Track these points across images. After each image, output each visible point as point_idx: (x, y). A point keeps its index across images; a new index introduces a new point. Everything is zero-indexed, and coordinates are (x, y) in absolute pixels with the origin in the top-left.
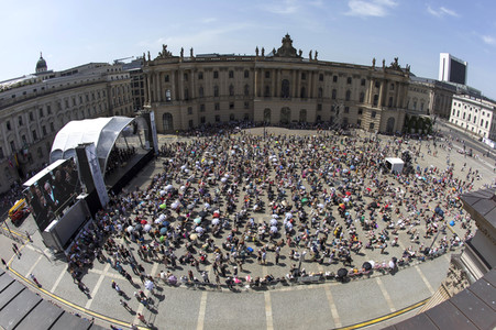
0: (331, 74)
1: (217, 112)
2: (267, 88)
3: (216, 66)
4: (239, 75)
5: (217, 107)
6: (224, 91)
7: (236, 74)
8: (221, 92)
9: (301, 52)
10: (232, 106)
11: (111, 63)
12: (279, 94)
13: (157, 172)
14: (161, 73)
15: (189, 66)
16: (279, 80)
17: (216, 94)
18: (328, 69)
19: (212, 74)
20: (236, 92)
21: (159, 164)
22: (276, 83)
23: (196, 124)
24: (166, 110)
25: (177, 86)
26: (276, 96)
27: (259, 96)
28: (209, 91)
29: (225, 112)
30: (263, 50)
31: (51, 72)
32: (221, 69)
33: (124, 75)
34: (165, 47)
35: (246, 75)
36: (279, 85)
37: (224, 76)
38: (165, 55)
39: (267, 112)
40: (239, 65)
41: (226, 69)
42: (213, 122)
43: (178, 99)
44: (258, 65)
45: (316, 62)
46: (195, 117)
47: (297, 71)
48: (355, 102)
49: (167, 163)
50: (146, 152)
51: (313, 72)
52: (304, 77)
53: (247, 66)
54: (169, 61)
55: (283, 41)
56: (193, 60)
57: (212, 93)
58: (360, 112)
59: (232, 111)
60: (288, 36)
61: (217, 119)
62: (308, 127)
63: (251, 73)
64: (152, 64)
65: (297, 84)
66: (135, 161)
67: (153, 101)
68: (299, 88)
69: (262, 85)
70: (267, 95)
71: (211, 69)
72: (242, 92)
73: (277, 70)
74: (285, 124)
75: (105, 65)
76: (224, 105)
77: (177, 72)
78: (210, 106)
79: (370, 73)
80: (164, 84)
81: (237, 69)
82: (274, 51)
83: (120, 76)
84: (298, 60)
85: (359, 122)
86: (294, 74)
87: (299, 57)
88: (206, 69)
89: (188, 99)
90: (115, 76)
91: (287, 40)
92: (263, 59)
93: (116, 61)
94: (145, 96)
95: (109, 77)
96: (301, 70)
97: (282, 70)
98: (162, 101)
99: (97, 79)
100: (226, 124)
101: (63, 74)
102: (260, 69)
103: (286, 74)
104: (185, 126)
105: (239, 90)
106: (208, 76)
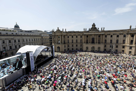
0: (110, 34)
1: (73, 47)
2: (87, 40)
3: (72, 34)
4: (79, 37)
5: (73, 46)
6: (75, 41)
7: (78, 36)
8: (74, 42)
9: (98, 28)
10: (77, 46)
11: (43, 31)
12: (91, 42)
13: (52, 62)
14: (57, 35)
15: (65, 34)
16: (91, 38)
17: (72, 42)
18: (108, 33)
19: (71, 37)
20: (78, 42)
21: (54, 60)
22: (90, 39)
23: (66, 50)
24: (58, 46)
25: (62, 39)
26: (90, 43)
27: (85, 43)
28: (70, 41)
29: (75, 47)
30: (86, 29)
31: (21, 30)
32: (74, 35)
33: (47, 35)
34: (58, 28)
35: (81, 37)
36: (91, 40)
37: (75, 37)
38: (58, 30)
39: (87, 48)
40: (79, 34)
41: (75, 35)
42: (71, 50)
43: (62, 43)
44: (85, 34)
45: (104, 31)
46: (66, 48)
47: (97, 35)
48: (121, 44)
49: (56, 60)
50: (51, 57)
51: (103, 35)
52: (99, 36)
53: (81, 34)
54: (59, 32)
55: (93, 25)
56: (66, 32)
57: (71, 42)
58: (124, 47)
59: (77, 47)
60: (94, 24)
61: (73, 49)
62: (101, 52)
63: (82, 36)
64: (55, 33)
65: (97, 39)
66: (46, 59)
67: (55, 43)
68: (98, 40)
69: (86, 40)
70: (87, 43)
71: (71, 35)
72: (80, 42)
73: (90, 35)
74: (93, 51)
75: (41, 31)
76: (75, 45)
77: (62, 35)
78: (71, 45)
79: (129, 32)
80: (58, 39)
81: (78, 35)
82: (89, 29)
83: (46, 35)
84: (97, 31)
85: (123, 51)
86: (96, 36)
87: (98, 30)
88: (70, 35)
89: (64, 43)
90: (44, 35)
91: (94, 25)
92: (86, 32)
93: (45, 31)
94: (53, 41)
95: (42, 35)
96: (98, 34)
97: (92, 35)
98: (57, 43)
99: (38, 35)
100: (75, 51)
101: (26, 31)
102: (85, 35)
103: (93, 36)
104: (63, 50)
105: (79, 41)
106: (70, 37)
